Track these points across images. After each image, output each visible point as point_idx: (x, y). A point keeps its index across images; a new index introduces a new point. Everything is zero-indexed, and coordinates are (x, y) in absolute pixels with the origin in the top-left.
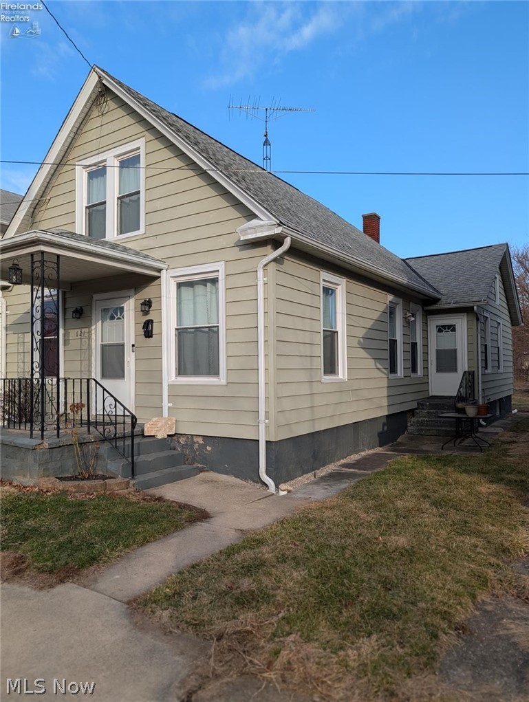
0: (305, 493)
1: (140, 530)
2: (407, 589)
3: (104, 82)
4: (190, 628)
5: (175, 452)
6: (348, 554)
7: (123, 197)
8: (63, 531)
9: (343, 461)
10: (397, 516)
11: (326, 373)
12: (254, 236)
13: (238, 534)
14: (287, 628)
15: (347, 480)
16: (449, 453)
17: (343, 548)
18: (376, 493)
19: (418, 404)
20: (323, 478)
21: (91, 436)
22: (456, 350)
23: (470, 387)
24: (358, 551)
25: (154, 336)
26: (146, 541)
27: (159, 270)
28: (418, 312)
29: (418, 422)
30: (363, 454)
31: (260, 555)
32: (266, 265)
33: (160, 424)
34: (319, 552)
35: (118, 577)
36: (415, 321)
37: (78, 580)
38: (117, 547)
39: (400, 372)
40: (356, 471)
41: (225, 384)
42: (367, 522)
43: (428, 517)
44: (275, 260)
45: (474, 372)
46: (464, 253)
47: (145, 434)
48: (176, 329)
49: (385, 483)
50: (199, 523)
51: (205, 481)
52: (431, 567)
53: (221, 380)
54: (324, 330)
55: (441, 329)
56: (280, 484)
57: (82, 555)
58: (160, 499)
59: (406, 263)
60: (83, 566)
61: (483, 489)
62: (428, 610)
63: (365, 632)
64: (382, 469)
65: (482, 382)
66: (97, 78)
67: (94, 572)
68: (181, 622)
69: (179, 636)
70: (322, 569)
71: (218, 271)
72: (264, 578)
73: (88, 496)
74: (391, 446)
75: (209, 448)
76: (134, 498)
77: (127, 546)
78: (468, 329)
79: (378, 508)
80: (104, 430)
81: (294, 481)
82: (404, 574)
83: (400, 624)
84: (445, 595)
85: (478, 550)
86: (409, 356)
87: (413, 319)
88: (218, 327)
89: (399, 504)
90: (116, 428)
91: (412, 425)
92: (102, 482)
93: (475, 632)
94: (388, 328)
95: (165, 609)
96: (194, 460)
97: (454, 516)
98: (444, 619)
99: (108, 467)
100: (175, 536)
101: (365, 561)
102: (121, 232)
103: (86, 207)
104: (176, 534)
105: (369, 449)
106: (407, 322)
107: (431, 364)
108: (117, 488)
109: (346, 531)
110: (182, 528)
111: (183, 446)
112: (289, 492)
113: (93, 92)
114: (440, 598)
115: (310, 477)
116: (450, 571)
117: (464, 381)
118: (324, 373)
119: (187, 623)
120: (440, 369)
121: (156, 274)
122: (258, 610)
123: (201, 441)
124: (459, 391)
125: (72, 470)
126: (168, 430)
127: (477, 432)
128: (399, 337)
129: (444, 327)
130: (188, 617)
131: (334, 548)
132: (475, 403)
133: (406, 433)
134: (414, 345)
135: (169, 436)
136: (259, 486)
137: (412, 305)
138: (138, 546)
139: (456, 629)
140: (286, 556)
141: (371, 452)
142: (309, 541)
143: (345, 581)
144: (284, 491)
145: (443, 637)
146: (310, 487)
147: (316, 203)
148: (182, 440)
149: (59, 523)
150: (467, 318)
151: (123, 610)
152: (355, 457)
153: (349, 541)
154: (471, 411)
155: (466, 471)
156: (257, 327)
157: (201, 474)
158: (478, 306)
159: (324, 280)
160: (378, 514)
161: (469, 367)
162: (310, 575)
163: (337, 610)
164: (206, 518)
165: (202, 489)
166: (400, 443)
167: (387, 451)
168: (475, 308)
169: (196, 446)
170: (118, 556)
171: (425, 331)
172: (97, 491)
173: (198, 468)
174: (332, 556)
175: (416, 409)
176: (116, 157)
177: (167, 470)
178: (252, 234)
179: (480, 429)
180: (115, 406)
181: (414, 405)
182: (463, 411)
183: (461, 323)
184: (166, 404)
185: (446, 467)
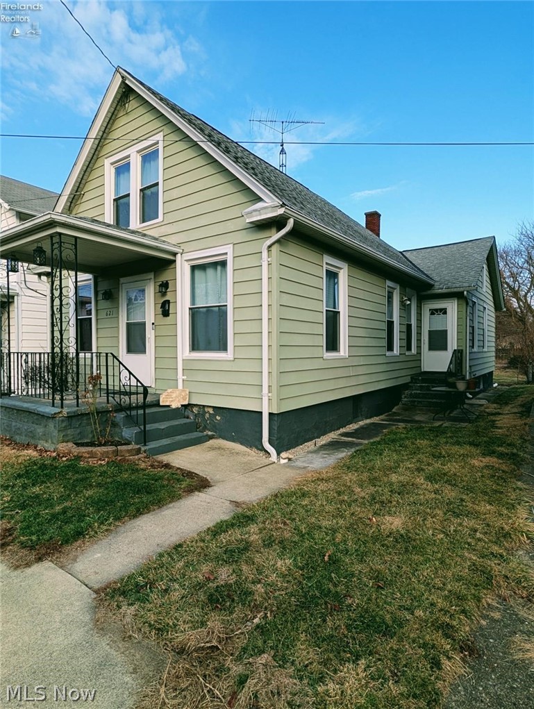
0: (304, 462)
1: (136, 500)
2: (402, 589)
3: (127, 82)
4: (153, 633)
5: (188, 421)
6: (339, 537)
7: (145, 189)
8: (63, 498)
9: (342, 430)
10: (391, 491)
11: (328, 350)
12: (259, 218)
13: (232, 507)
14: (260, 643)
15: (345, 449)
16: (440, 423)
17: (334, 531)
18: (370, 464)
19: (411, 378)
20: (323, 447)
21: (109, 405)
22: (446, 331)
23: (459, 364)
24: (350, 536)
25: (170, 315)
26: (138, 513)
27: (175, 254)
28: (413, 298)
29: (411, 394)
30: (361, 423)
31: (247, 536)
32: (270, 247)
33: (174, 395)
34: (308, 534)
35: (99, 555)
36: (410, 305)
37: (57, 558)
38: (107, 520)
39: (396, 351)
40: (354, 440)
41: (232, 359)
42: (361, 498)
43: (424, 493)
44: (278, 241)
45: (462, 350)
46: (455, 246)
47: (161, 404)
48: (190, 309)
49: (381, 454)
50: (197, 493)
51: (212, 448)
52: (429, 559)
53: (229, 355)
54: (327, 310)
55: (433, 312)
56: (281, 452)
57: (69, 528)
58: (167, 466)
59: (403, 255)
60: (67, 542)
61: (475, 462)
62: (426, 621)
63: (351, 653)
64: (378, 439)
65: (470, 360)
66: (121, 79)
67: (77, 549)
68: (144, 624)
69: (139, 642)
70: (310, 557)
71: (226, 254)
72: (244, 568)
73: (99, 462)
74: (386, 416)
75: (218, 418)
76: (143, 464)
77: (118, 519)
78: (458, 312)
79: (373, 481)
80: (121, 400)
81: (295, 449)
82: (399, 567)
83: (393, 643)
84: (446, 598)
85: (478, 535)
86: (404, 336)
87: (409, 302)
88: (226, 306)
89: (394, 478)
90: (130, 398)
91: (405, 397)
92: (114, 448)
93: (484, 654)
94: (385, 309)
95: (132, 604)
96: (205, 428)
97: (450, 493)
98: (447, 636)
99: (123, 434)
100: (170, 508)
101: (357, 547)
102: (143, 220)
103: (114, 200)
104: (171, 505)
105: (367, 418)
106: (403, 305)
107: (424, 343)
108: (127, 455)
109: (338, 508)
110: (179, 498)
111: (196, 415)
112: (290, 459)
113: (117, 92)
114: (441, 603)
115: (310, 445)
116: (450, 564)
117: (454, 359)
118: (327, 350)
119: (150, 625)
120: (431, 348)
121: (171, 257)
122: (231, 613)
123: (211, 411)
124: (449, 367)
125: (91, 436)
126: (181, 400)
127: (465, 403)
128: (396, 319)
129: (436, 310)
130: (152, 618)
131: (325, 530)
132: (463, 378)
133: (400, 405)
134: (409, 326)
135: (182, 406)
136: (262, 454)
137: (407, 290)
138: (130, 519)
139: (462, 649)
140: (273, 539)
141: (368, 421)
142: (300, 521)
143: (333, 575)
144: (285, 459)
145: (446, 664)
146: (310, 455)
147: (323, 200)
148: (195, 410)
149: (62, 490)
150: (458, 302)
151: (90, 601)
152: (353, 427)
153: (341, 522)
154: (461, 386)
155: (458, 443)
156: (261, 306)
157: (211, 441)
158: (468, 291)
159: (327, 264)
160: (372, 488)
161: (458, 346)
162: (296, 566)
163: (320, 618)
164: (205, 487)
165: (210, 455)
166: (395, 413)
167: (383, 420)
168: (465, 293)
169: (207, 415)
170: (107, 530)
171: (419, 314)
172: (108, 457)
173: (207, 435)
174: (322, 539)
175: (409, 383)
176: (138, 152)
177: (179, 437)
178: (256, 216)
179: (467, 401)
180: (130, 379)
181: (408, 380)
182: (453, 385)
183: (452, 307)
184: (180, 377)
185: (438, 438)
